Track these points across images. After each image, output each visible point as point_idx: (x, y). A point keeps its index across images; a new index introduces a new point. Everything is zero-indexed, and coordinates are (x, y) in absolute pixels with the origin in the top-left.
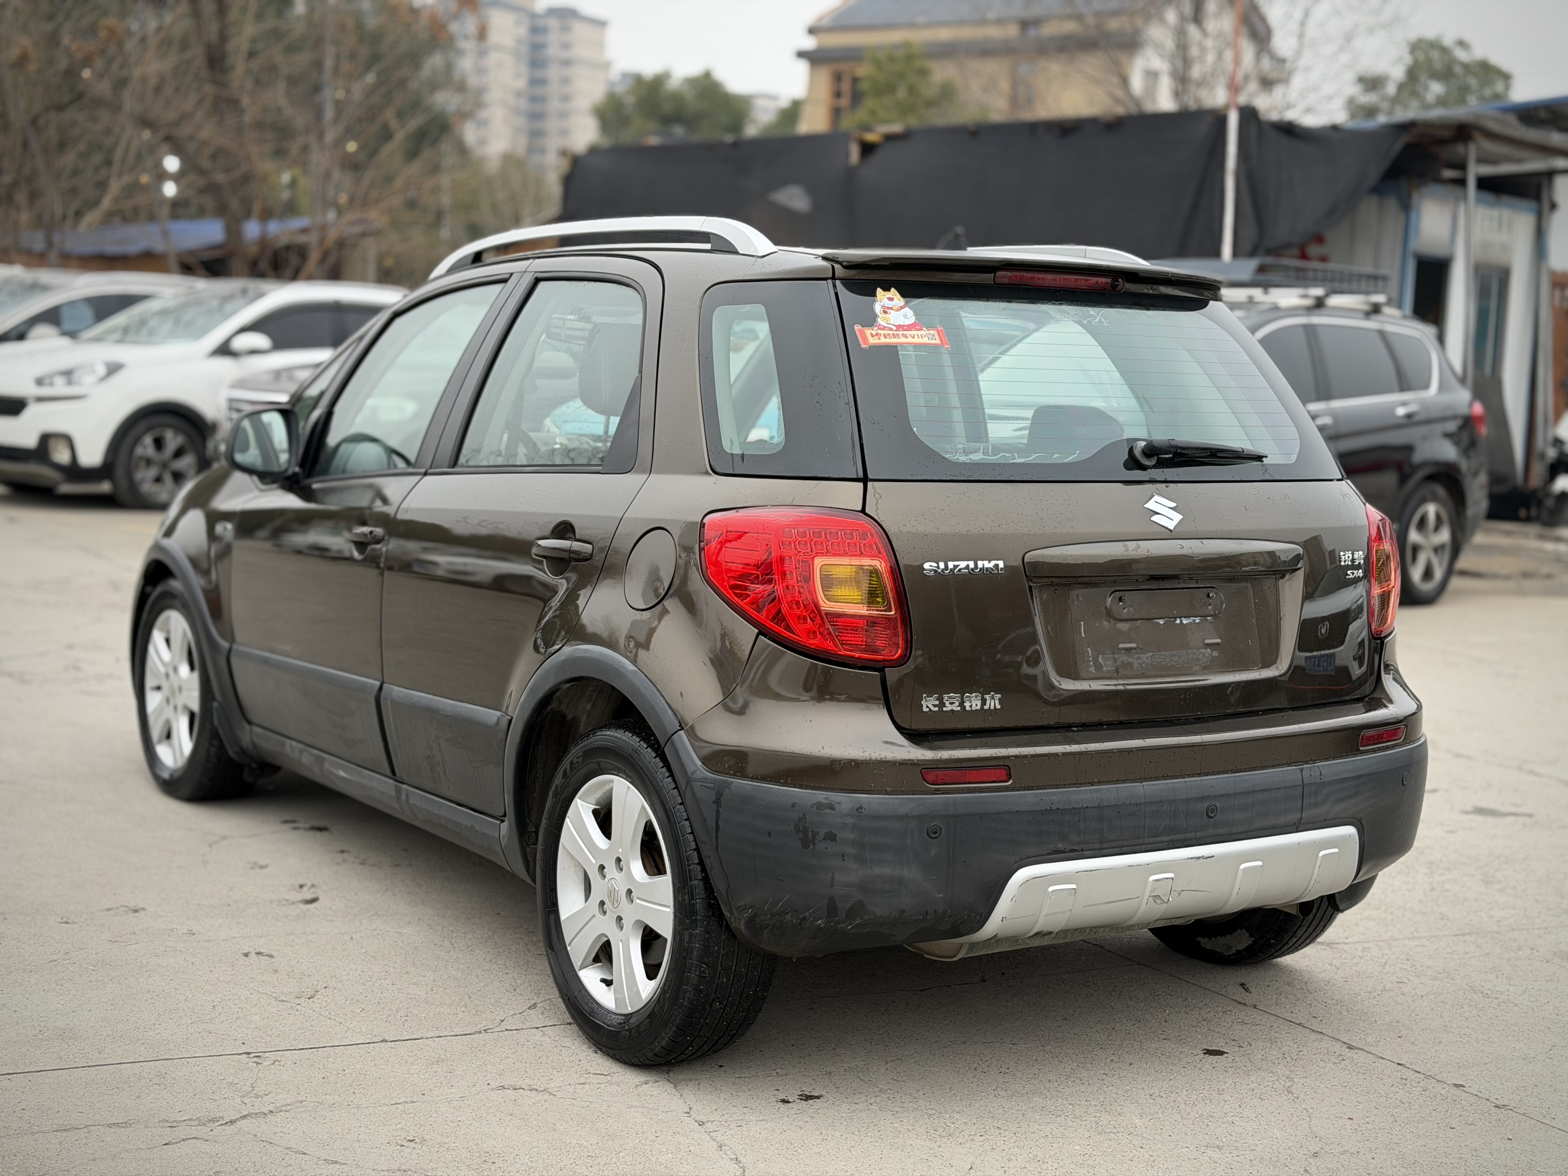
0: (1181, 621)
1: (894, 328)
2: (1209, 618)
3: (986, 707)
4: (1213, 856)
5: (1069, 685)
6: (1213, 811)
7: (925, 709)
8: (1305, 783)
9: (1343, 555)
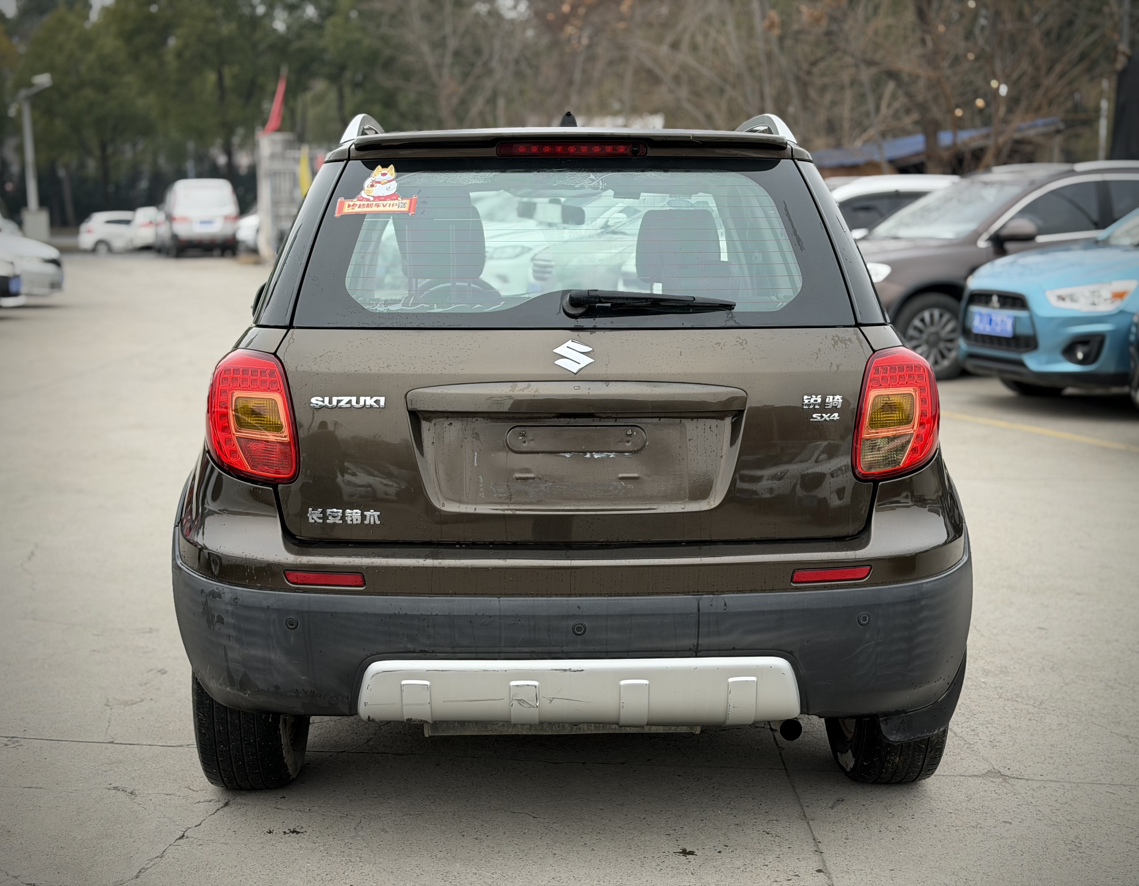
0: (592, 456)
1: (372, 199)
2: (627, 454)
3: (367, 522)
4: (582, 670)
5: (452, 508)
6: (579, 629)
7: (311, 521)
8: (701, 612)
9: (808, 399)
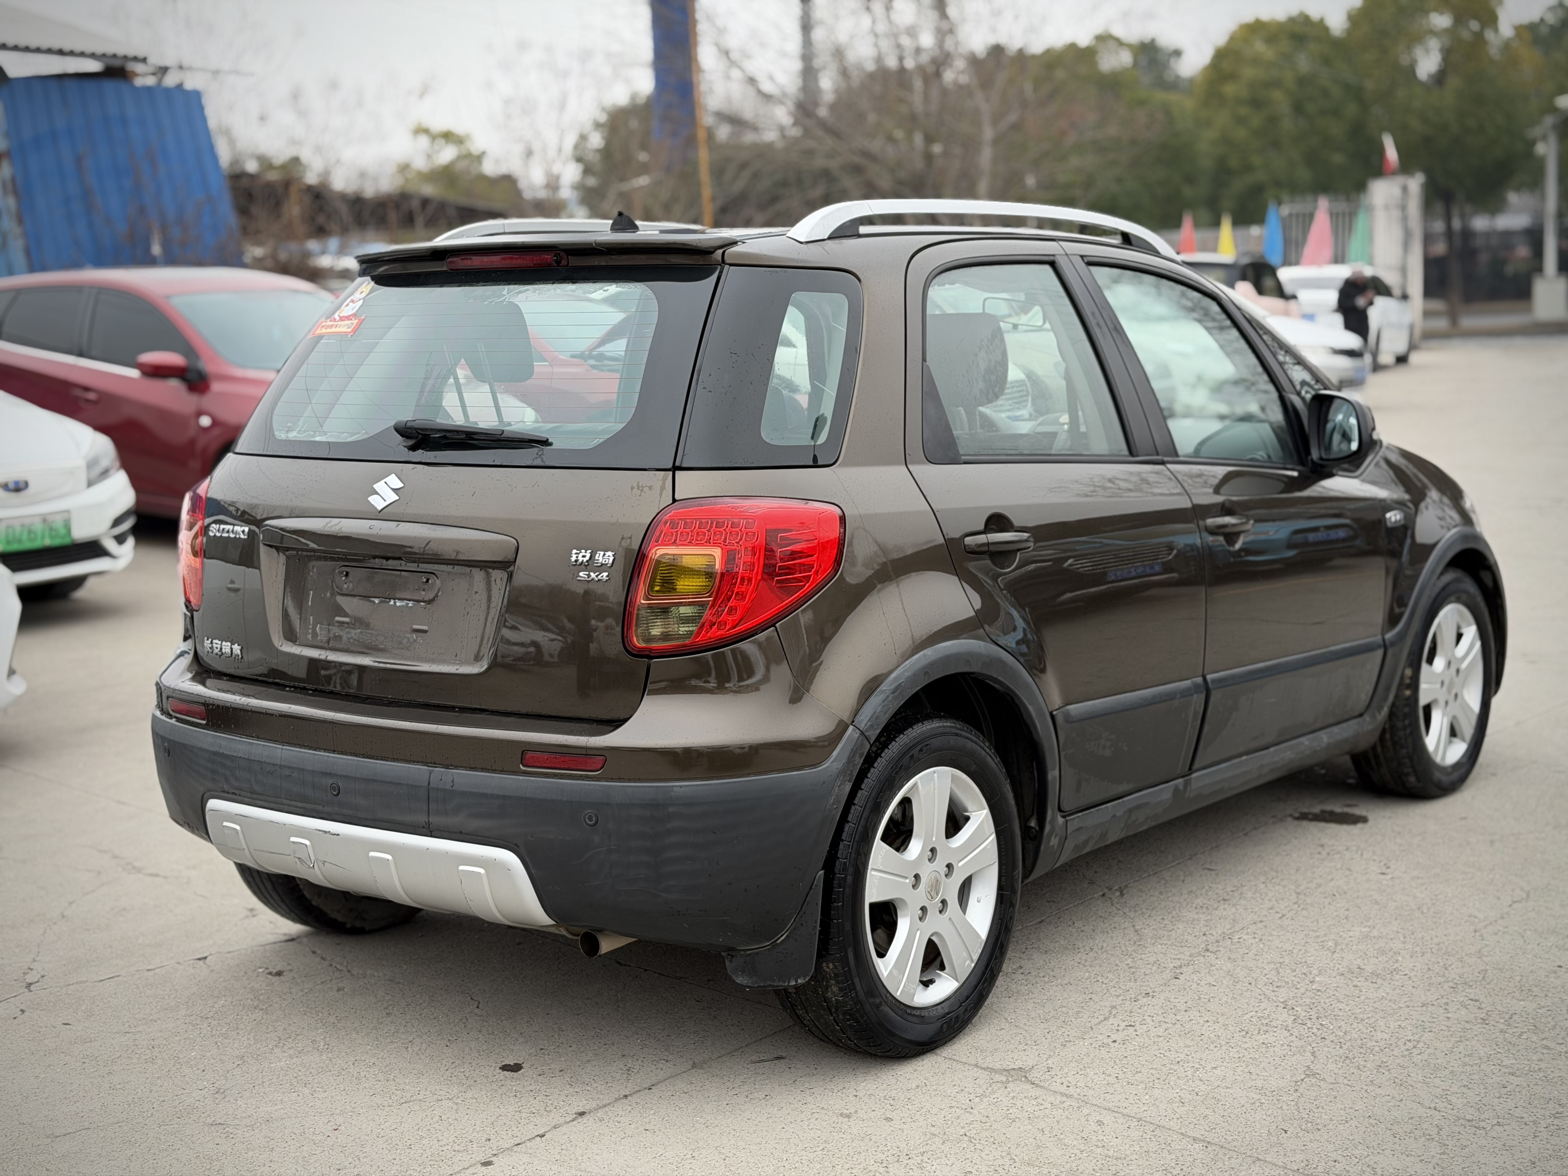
0: (395, 603)
1: (338, 319)
2: (422, 604)
3: (234, 656)
4: (338, 835)
5: (287, 648)
6: (335, 789)
8: (431, 786)
9: (576, 554)
